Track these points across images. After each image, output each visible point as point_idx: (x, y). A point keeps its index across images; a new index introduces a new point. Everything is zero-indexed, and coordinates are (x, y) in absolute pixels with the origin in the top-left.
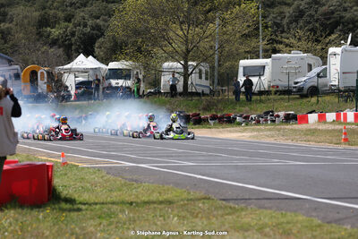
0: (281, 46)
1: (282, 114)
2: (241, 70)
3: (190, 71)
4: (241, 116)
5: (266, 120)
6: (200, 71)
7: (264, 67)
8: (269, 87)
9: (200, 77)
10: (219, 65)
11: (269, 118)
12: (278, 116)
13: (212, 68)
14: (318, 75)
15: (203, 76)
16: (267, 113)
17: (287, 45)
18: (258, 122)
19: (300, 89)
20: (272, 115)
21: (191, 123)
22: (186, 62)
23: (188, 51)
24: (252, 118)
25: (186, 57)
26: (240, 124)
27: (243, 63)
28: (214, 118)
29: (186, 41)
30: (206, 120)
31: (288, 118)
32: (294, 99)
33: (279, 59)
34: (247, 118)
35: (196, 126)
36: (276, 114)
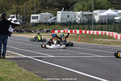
0: (42, 11)
2: (31, 17)
3: (18, 17)
4: (33, 30)
5: (41, 32)
6: (20, 17)
7: (38, 17)
8: (39, 22)
9: (20, 19)
10: (25, 16)
13: (23, 17)
14: (54, 19)
15: (21, 19)
16: (41, 30)
17: (44, 11)
19: (49, 23)
21: (19, 32)
22: (17, 15)
23: (17, 12)
24: (37, 31)
25: (17, 13)
26: (33, 33)
27: (32, 15)
28: (25, 31)
29: (17, 9)
30: (23, 31)
31: (47, 31)
32: (47, 26)
33: (42, 14)
34: (35, 31)
35: (21, 33)
36: (44, 30)
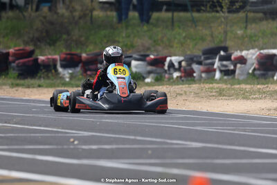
1: (252, 55)
4: (143, 58)
5: (210, 71)
11: (217, 64)
12: (242, 60)
16: (211, 52)
18: (188, 75)
20: (228, 58)
21: (13, 73)
24: (171, 65)
28: (70, 62)
30: (50, 67)
31: (268, 66)
35: (29, 81)
36: (236, 54)
